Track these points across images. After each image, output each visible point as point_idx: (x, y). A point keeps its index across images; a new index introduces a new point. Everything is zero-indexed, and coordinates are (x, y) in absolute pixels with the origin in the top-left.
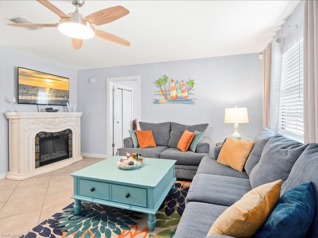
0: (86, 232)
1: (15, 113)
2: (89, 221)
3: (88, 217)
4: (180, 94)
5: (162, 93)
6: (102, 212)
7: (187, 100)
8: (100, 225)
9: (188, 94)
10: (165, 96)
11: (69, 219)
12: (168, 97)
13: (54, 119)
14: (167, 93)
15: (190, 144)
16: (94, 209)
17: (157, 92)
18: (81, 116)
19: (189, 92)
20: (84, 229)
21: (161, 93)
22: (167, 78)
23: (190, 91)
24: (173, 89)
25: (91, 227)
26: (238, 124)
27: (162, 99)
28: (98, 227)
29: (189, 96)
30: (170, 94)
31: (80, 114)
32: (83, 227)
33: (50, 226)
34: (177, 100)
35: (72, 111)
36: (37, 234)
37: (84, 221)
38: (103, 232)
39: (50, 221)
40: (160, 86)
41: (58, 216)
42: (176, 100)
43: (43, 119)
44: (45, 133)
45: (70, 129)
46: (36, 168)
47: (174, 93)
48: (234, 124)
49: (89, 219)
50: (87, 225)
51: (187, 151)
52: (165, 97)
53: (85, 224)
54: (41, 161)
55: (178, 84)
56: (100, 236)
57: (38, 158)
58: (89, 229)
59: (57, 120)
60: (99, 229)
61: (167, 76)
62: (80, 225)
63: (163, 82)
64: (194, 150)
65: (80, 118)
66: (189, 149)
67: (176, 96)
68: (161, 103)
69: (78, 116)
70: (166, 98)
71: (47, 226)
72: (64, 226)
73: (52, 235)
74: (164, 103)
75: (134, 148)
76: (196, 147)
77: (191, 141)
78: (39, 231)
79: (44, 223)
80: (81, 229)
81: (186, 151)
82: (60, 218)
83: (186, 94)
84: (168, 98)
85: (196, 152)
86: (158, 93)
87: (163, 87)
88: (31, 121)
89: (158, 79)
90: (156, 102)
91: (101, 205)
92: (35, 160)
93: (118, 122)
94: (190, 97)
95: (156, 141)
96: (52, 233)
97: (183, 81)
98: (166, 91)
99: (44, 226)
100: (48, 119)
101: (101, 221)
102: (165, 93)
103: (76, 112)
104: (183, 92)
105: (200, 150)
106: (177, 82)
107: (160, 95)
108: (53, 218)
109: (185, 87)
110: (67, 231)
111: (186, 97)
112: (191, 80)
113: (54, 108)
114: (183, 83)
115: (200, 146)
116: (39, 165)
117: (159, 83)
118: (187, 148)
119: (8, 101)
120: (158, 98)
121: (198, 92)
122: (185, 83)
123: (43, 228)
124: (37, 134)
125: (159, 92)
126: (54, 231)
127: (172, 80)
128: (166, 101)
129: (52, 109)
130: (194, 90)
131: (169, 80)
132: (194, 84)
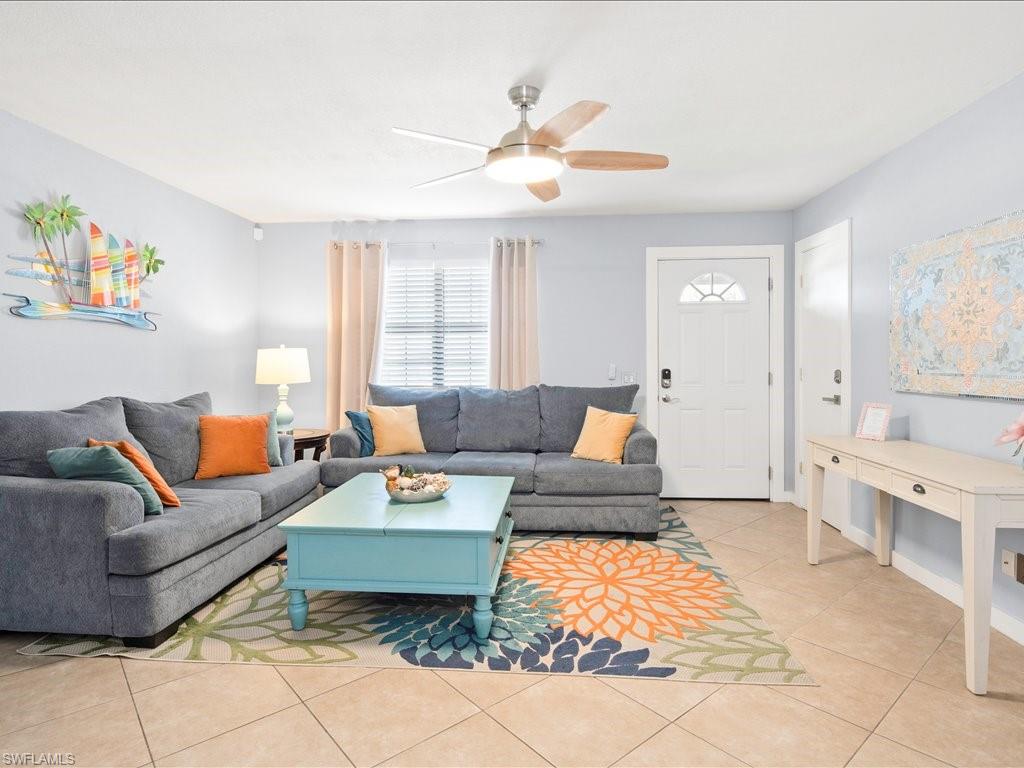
7: (136, 316)
9: (140, 293)
22: (76, 212)
24: (100, 264)
29: (142, 300)
40: (46, 238)
52: (65, 292)
55: (116, 252)
61: (71, 203)
67: (112, 294)
83: (135, 293)
86: (25, 267)
94: (144, 305)
98: (65, 265)
104: (129, 283)
106: (112, 239)
107: (40, 277)
109: (136, 269)
112: (148, 247)
114: (130, 249)
117: (38, 221)
121: (159, 292)
130: (151, 281)
131: (85, 223)
132: (162, 263)
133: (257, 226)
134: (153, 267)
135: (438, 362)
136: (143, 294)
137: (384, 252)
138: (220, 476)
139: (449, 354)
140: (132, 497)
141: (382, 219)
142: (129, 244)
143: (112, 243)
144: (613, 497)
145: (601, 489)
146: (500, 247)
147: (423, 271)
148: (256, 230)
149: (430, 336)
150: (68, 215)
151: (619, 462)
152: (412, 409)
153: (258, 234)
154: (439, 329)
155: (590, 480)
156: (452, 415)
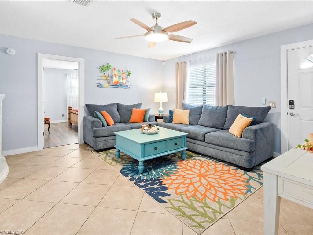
4: (121, 81)
5: (105, 78)
7: (125, 86)
10: (107, 80)
14: (110, 79)
17: (100, 76)
22: (110, 66)
23: (127, 79)
24: (115, 76)
26: (162, 102)
27: (104, 83)
29: (127, 82)
30: (113, 80)
31: (2, 97)
40: (104, 72)
42: (117, 85)
47: (116, 79)
48: (160, 102)
52: (108, 82)
55: (119, 73)
61: (110, 64)
63: (107, 68)
65: (1, 103)
67: (118, 82)
68: (105, 87)
74: (107, 87)
75: (106, 127)
83: (124, 81)
84: (111, 83)
86: (101, 78)
87: (106, 73)
90: (100, 86)
94: (127, 84)
98: (108, 77)
104: (123, 79)
107: (103, 79)
109: (124, 76)
111: (125, 83)
112: (128, 71)
117: (102, 69)
120: (101, 82)
121: (131, 81)
122: (124, 73)
127: (115, 69)
128: (109, 85)
130: (129, 78)
131: (112, 68)
132: (131, 74)
133: (164, 61)
134: (129, 75)
135: (204, 97)
136: (127, 81)
137: (188, 64)
138: (133, 122)
139: (207, 94)
140: (99, 122)
141: (189, 54)
142: (123, 71)
143: (119, 71)
144: (229, 149)
145: (225, 145)
146: (218, 57)
147: (199, 68)
148: (163, 62)
149: (202, 88)
150: (109, 67)
151: (239, 136)
152: (188, 111)
153: (164, 63)
154: (204, 86)
155: (221, 141)
156: (199, 114)
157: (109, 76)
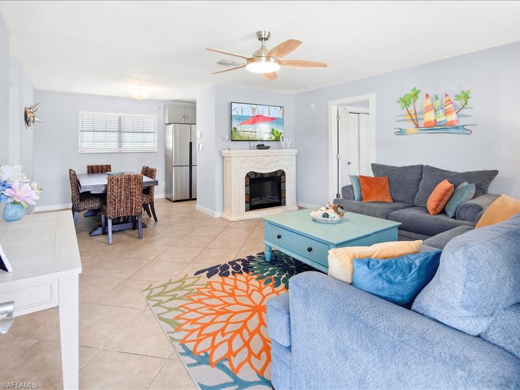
0: (269, 277)
1: (227, 151)
2: (275, 270)
3: (276, 266)
4: (441, 118)
5: (410, 118)
6: (291, 267)
7: (457, 128)
8: (284, 276)
9: (458, 117)
10: (414, 121)
11: (259, 264)
12: (421, 124)
13: (265, 158)
14: (418, 116)
15: (445, 203)
16: (285, 261)
17: (402, 115)
18: (296, 154)
19: (459, 113)
20: (268, 275)
21: (408, 117)
22: (419, 92)
23: (463, 112)
24: (427, 109)
25: (276, 275)
27: (409, 126)
28: (281, 277)
29: (461, 119)
30: (423, 119)
31: (295, 151)
32: (268, 272)
33: (242, 264)
34: (435, 127)
35: (286, 148)
36: (230, 266)
37: (271, 269)
38: (284, 283)
39: (243, 260)
40: (407, 106)
41: (251, 258)
42: (432, 127)
43: (252, 158)
44: (255, 173)
45: (282, 170)
46: (246, 211)
47: (430, 117)
49: (276, 268)
50: (273, 273)
51: (438, 214)
52: (415, 123)
53: (271, 271)
54: (252, 204)
55: (438, 101)
56: (280, 285)
57: (248, 201)
58: (273, 276)
59: (267, 158)
60: (281, 279)
61: (417, 89)
62: (267, 271)
63: (412, 98)
64: (451, 214)
65: (295, 157)
66: (443, 212)
67: (435, 120)
68: (408, 134)
69: (293, 154)
70: (417, 127)
71: (240, 263)
72: (252, 267)
73: (241, 271)
74: (413, 134)
76: (455, 210)
77: (446, 198)
78: (232, 266)
79: (238, 260)
80: (265, 274)
81: (436, 213)
82: (252, 261)
83: (453, 117)
84: (420, 126)
85: (454, 217)
86: (402, 118)
87: (411, 108)
88: (242, 159)
89: (402, 96)
90: (401, 132)
91: (294, 259)
92: (245, 202)
93: (349, 163)
95: (393, 194)
96: (241, 269)
97: (446, 95)
99: (237, 262)
100: (258, 158)
101: (287, 273)
102: (414, 117)
103: (290, 148)
104: (447, 113)
105: (462, 214)
106: (436, 98)
107: (407, 120)
108: (246, 259)
109: (451, 105)
110: (253, 272)
111: (453, 122)
112: (463, 92)
113: (266, 144)
114: (447, 97)
115: (462, 208)
116: (249, 209)
117: (404, 102)
118: (439, 210)
119: (223, 139)
120: (403, 125)
121: (474, 113)
122: (452, 97)
123: (236, 263)
124: (247, 174)
125: (405, 115)
126: (243, 269)
127: (427, 96)
128: (416, 130)
129: (263, 145)
131: (422, 94)
136: (461, 116)
150: (416, 94)
157: (418, 111)
